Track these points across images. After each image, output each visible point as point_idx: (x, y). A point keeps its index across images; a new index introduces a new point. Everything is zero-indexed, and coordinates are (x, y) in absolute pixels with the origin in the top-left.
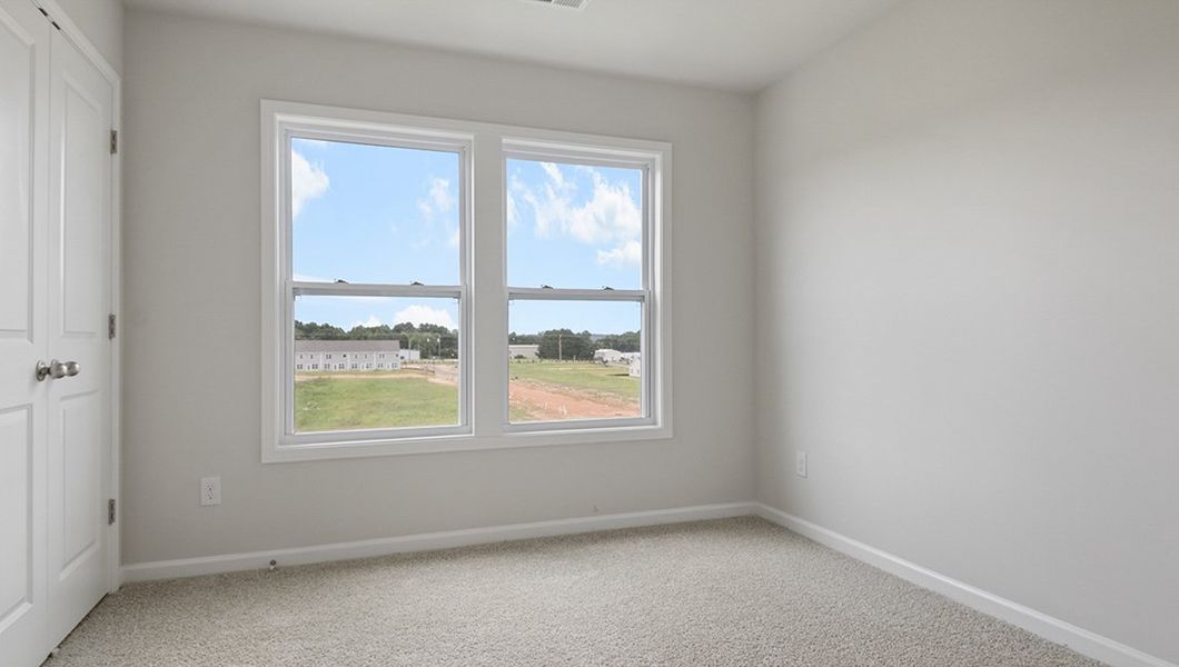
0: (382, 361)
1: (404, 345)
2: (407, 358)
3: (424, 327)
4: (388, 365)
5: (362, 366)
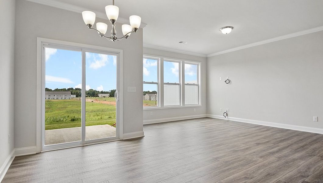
1: (71, 94)
3: (76, 89)
4: (67, 98)
5: (60, 98)
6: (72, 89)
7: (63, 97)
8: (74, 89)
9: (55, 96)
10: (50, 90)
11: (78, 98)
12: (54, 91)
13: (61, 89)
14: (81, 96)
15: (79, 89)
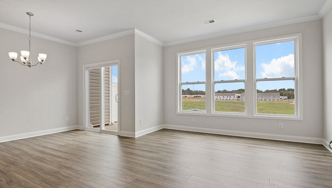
0: (274, 98)
1: (282, 95)
2: (283, 99)
3: (289, 90)
4: (276, 99)
5: (268, 100)
6: (284, 89)
7: (272, 98)
8: (286, 89)
9: (263, 97)
10: (261, 92)
11: (290, 100)
12: (264, 92)
13: (272, 91)
14: (294, 98)
15: (293, 90)
